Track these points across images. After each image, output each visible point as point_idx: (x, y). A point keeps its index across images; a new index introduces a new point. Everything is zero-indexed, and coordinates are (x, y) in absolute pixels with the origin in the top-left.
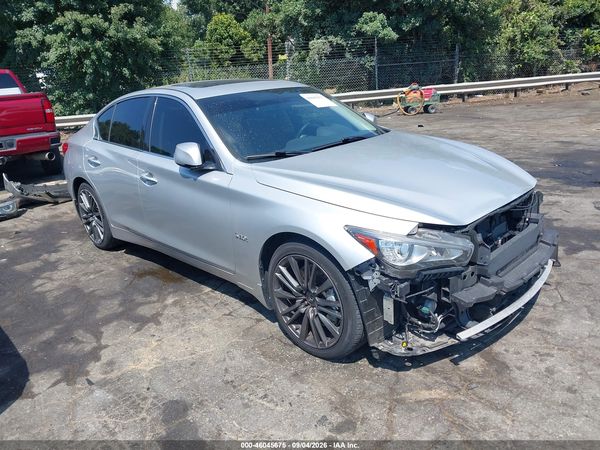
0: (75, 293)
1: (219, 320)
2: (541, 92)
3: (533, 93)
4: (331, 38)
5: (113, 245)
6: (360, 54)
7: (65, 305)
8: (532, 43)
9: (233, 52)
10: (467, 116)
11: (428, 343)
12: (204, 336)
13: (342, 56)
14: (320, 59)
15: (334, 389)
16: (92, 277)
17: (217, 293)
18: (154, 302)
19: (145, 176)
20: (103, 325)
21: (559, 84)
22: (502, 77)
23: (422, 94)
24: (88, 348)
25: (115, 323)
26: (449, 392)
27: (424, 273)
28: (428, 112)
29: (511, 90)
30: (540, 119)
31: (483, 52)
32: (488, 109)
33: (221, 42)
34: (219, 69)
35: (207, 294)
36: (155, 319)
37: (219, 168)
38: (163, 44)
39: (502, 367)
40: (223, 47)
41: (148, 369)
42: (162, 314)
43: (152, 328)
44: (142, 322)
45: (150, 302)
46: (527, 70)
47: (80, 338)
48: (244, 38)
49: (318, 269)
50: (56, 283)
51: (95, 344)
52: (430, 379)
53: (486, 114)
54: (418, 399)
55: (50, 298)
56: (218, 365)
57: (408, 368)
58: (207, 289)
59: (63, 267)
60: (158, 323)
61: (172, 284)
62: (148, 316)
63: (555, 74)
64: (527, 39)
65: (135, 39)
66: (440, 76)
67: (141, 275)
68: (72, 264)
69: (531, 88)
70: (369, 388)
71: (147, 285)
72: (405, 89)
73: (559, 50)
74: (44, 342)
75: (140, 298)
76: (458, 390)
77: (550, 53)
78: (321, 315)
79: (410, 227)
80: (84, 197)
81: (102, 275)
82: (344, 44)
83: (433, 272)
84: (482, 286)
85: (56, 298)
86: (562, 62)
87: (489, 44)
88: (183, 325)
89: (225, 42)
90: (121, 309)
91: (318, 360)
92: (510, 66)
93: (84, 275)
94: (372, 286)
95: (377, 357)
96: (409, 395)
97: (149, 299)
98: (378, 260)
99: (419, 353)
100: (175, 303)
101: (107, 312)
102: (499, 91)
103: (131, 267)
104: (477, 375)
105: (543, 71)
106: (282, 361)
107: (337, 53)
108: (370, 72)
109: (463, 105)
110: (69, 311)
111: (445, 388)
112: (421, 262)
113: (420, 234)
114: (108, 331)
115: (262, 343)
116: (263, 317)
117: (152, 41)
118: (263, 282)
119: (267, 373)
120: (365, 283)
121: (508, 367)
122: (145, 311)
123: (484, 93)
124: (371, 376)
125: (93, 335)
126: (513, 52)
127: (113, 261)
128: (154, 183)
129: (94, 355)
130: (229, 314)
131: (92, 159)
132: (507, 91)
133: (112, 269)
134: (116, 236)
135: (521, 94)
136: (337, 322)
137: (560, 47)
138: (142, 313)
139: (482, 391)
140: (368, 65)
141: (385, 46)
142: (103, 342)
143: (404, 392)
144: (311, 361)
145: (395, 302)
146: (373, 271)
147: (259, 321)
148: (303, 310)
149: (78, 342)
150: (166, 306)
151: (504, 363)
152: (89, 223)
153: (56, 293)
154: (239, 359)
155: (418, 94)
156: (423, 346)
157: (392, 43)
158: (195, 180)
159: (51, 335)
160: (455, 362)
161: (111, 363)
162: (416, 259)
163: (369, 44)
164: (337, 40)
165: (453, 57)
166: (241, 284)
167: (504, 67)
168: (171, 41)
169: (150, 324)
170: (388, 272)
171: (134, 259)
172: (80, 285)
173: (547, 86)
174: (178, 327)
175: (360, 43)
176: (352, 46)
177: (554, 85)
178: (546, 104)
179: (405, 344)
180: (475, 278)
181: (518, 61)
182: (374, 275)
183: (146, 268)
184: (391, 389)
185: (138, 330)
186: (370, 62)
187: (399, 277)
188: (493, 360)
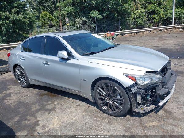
0: (21, 103)
1: (75, 107)
2: (143, 33)
3: (141, 33)
4: (82, 18)
5: (30, 86)
6: (91, 23)
7: (19, 108)
8: (140, 19)
9: (49, 23)
10: (125, 40)
11: (148, 108)
12: (73, 113)
13: (86, 24)
14: (79, 25)
15: (123, 125)
16: (25, 97)
17: (71, 99)
18: (51, 104)
19: (44, 62)
20: (35, 113)
21: (148, 31)
22: (132, 29)
23: (111, 34)
24: (33, 122)
25: (40, 112)
26: (158, 122)
27: (150, 86)
28: (113, 40)
29: (135, 32)
30: (146, 41)
31: (126, 22)
32: (130, 38)
33: (45, 20)
34: (45, 29)
35: (68, 99)
36: (53, 109)
37: (74, 58)
38: (29, 21)
39: (170, 113)
40: (46, 22)
41: (58, 126)
42: (55, 108)
43: (54, 113)
44: (49, 111)
45: (49, 104)
46: (139, 27)
47: (29, 119)
48: (52, 19)
49: (114, 88)
50: (13, 101)
51: (35, 120)
52: (151, 119)
53: (131, 40)
54: (150, 126)
55: (12, 106)
56: (82, 122)
57: (143, 116)
58: (67, 98)
59: (13, 95)
60: (55, 111)
61: (54, 97)
62: (51, 109)
63: (146, 28)
64: (138, 18)
65: (20, 19)
66: (115, 29)
67: (42, 95)
68: (16, 94)
69: (140, 32)
70: (134, 124)
71: (46, 98)
72: (106, 33)
73: (147, 21)
74: (16, 121)
75: (45, 103)
76: (161, 121)
77: (145, 22)
78: (115, 103)
79: (144, 73)
80: (18, 71)
81: (28, 97)
82: (86, 20)
83: (152, 86)
84: (164, 89)
85: (15, 106)
86: (148, 24)
87: (128, 19)
88: (64, 111)
89: (46, 20)
90: (40, 107)
91: (114, 117)
92: (134, 26)
93: (22, 97)
94: (134, 92)
95: (134, 114)
96: (146, 125)
97: (48, 103)
98: (136, 83)
99: (147, 111)
100: (58, 104)
101: (35, 109)
102: (132, 33)
103: (38, 93)
104: (164, 116)
105: (143, 27)
106: (102, 119)
107: (84, 23)
108: (94, 28)
109: (122, 37)
110: (21, 110)
111: (157, 121)
112: (148, 83)
113: (147, 75)
114: (38, 115)
115: (93, 114)
116: (90, 105)
117: (26, 20)
118: (92, 94)
119: (99, 123)
120: (131, 91)
121: (172, 113)
122: (48, 107)
123: (128, 33)
124: (133, 120)
125: (33, 117)
126: (135, 22)
127: (31, 91)
128: (48, 64)
129: (37, 124)
130: (78, 105)
131: (21, 58)
132: (134, 33)
133: (31, 94)
134: (31, 83)
135: (138, 34)
136: (121, 104)
137: (147, 20)
138: (48, 108)
139: (167, 121)
140: (94, 26)
141: (98, 20)
142: (38, 119)
143: (145, 124)
144: (112, 117)
145: (141, 96)
146: (134, 87)
147: (89, 106)
148: (108, 102)
149: (29, 120)
150: (55, 105)
151: (170, 112)
152: (20, 80)
153: (14, 104)
154: (88, 120)
155: (110, 35)
156: (147, 109)
157: (101, 20)
158: (65, 62)
159: (18, 119)
160: (156, 113)
161: (44, 126)
162: (146, 82)
163: (94, 20)
164: (84, 19)
165: (118, 23)
166: (82, 95)
167: (133, 26)
168: (31, 20)
169: (52, 111)
170: (139, 87)
171: (38, 90)
172: (21, 101)
173: (144, 31)
174: (62, 111)
175: (91, 20)
176: (89, 21)
177: (146, 31)
178: (146, 36)
179: (142, 109)
180: (161, 86)
181: (136, 24)
182: (135, 88)
183: (43, 93)
184: (140, 123)
185: (49, 113)
186: (94, 25)
187: (142, 88)
188: (166, 111)
